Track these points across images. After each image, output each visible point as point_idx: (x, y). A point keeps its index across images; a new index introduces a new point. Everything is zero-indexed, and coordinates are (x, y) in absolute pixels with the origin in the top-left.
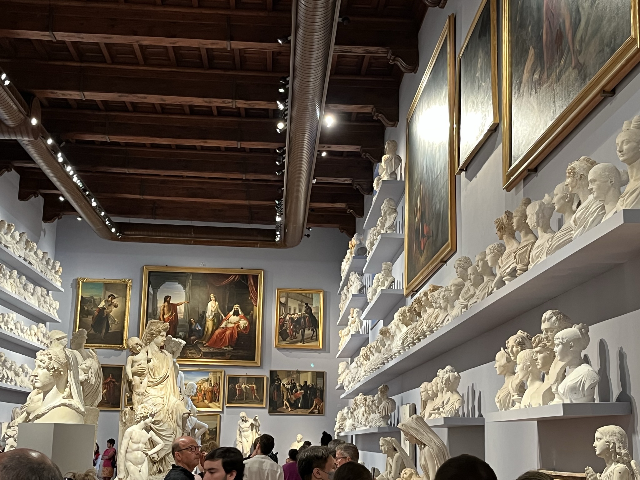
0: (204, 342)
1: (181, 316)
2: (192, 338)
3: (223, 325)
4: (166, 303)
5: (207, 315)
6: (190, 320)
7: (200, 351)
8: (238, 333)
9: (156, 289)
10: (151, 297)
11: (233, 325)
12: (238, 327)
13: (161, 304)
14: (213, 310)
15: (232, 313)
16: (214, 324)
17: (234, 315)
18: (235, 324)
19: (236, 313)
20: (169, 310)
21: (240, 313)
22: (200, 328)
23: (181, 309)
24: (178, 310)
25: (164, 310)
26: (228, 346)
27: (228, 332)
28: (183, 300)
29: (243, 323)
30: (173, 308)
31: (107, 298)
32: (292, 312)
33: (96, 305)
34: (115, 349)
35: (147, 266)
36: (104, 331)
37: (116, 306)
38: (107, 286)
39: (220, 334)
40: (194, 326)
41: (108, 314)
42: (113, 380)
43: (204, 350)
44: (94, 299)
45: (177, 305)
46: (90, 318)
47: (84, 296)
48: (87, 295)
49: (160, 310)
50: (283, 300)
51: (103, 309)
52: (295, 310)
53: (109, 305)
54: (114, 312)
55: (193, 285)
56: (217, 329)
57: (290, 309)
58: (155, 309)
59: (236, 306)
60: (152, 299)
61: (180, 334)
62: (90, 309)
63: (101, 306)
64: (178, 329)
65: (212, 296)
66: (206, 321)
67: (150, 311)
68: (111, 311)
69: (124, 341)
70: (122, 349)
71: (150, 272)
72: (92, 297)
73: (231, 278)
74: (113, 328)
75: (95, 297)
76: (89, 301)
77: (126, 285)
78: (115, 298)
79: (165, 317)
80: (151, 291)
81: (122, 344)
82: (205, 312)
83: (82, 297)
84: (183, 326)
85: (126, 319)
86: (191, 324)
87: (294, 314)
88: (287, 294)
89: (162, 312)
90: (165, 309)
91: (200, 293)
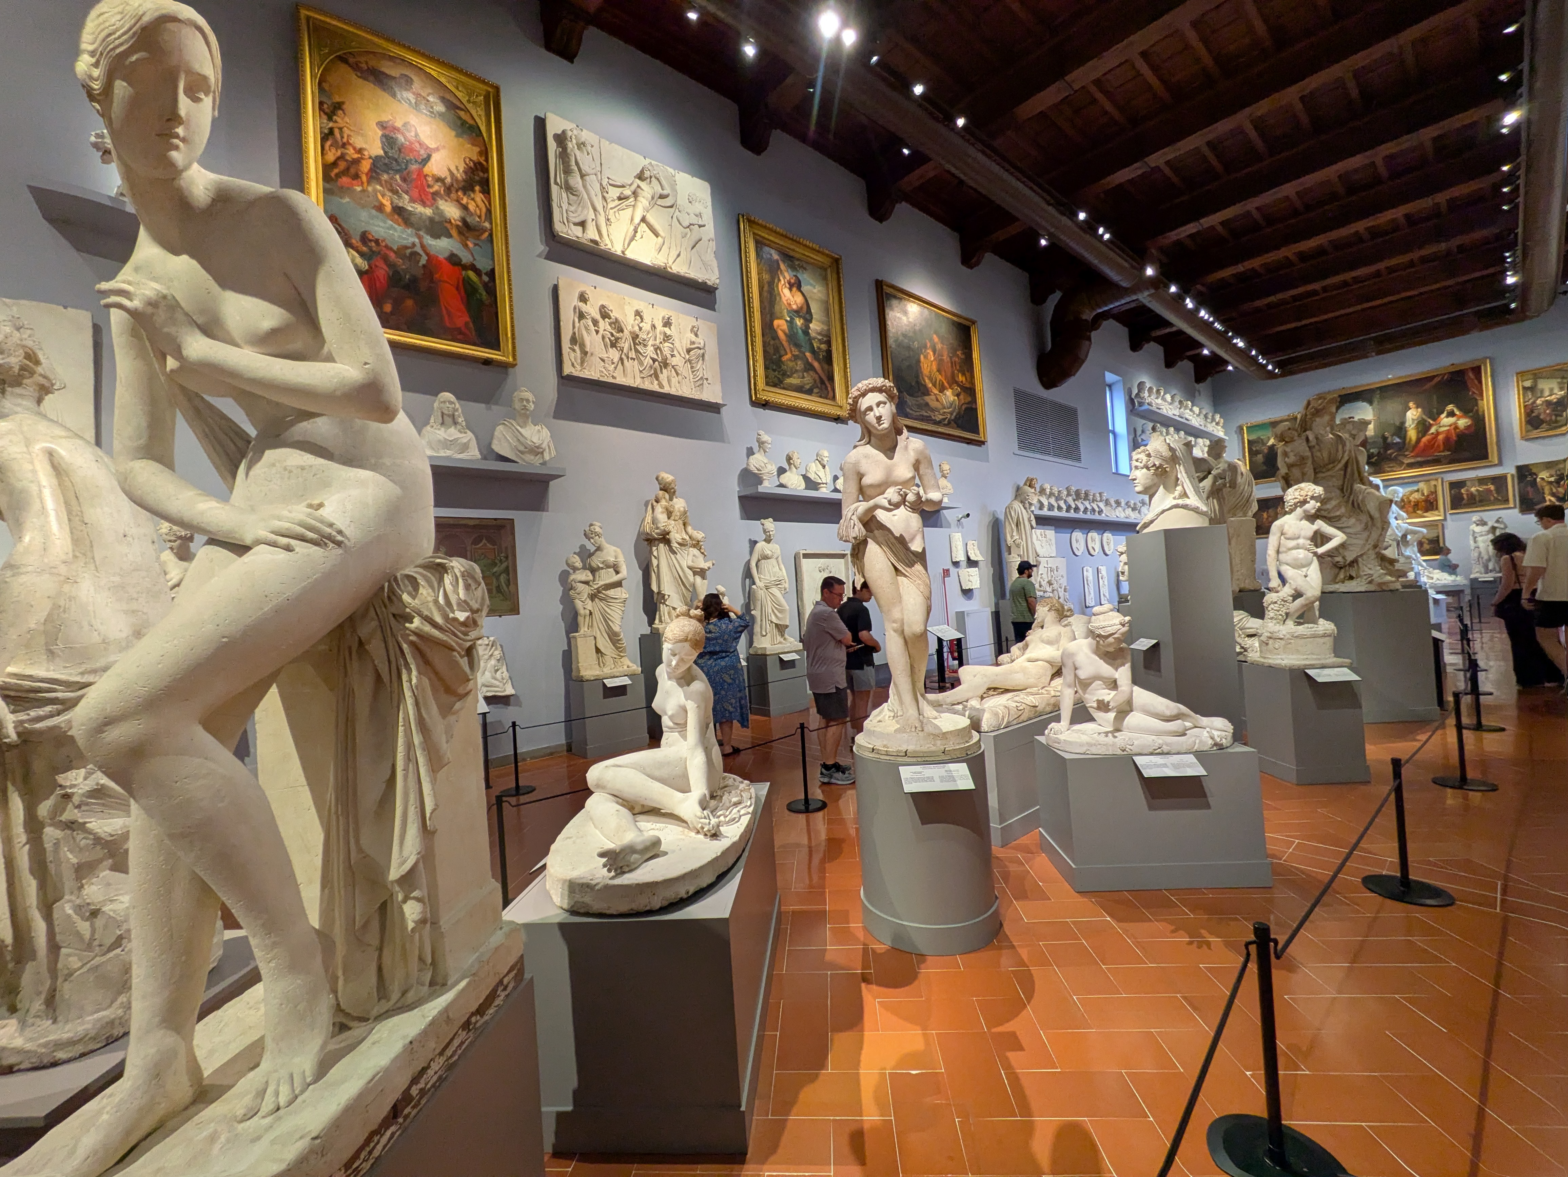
0: (1407, 453)
2: (1389, 452)
3: (1433, 430)
5: (1407, 425)
6: (1384, 436)
7: (1403, 463)
8: (1456, 435)
11: (1446, 428)
12: (1456, 428)
14: (1416, 418)
15: (1444, 415)
16: (1418, 432)
17: (1447, 416)
18: (1450, 426)
19: (1451, 414)
21: (1457, 413)
22: (1398, 440)
24: (1367, 428)
26: (1443, 451)
27: (1441, 437)
28: (1372, 417)
29: (1463, 423)
32: (1547, 393)
39: (1429, 441)
40: (1389, 440)
43: (1406, 461)
47: (1251, 439)
52: (1551, 390)
55: (1382, 398)
56: (1424, 436)
57: (1542, 391)
59: (1450, 407)
62: (1258, 448)
63: (1269, 444)
65: (1411, 404)
66: (1406, 431)
73: (1437, 380)
76: (1257, 442)
82: (1403, 423)
84: (1374, 442)
86: (1385, 438)
87: (1550, 395)
91: (1392, 406)
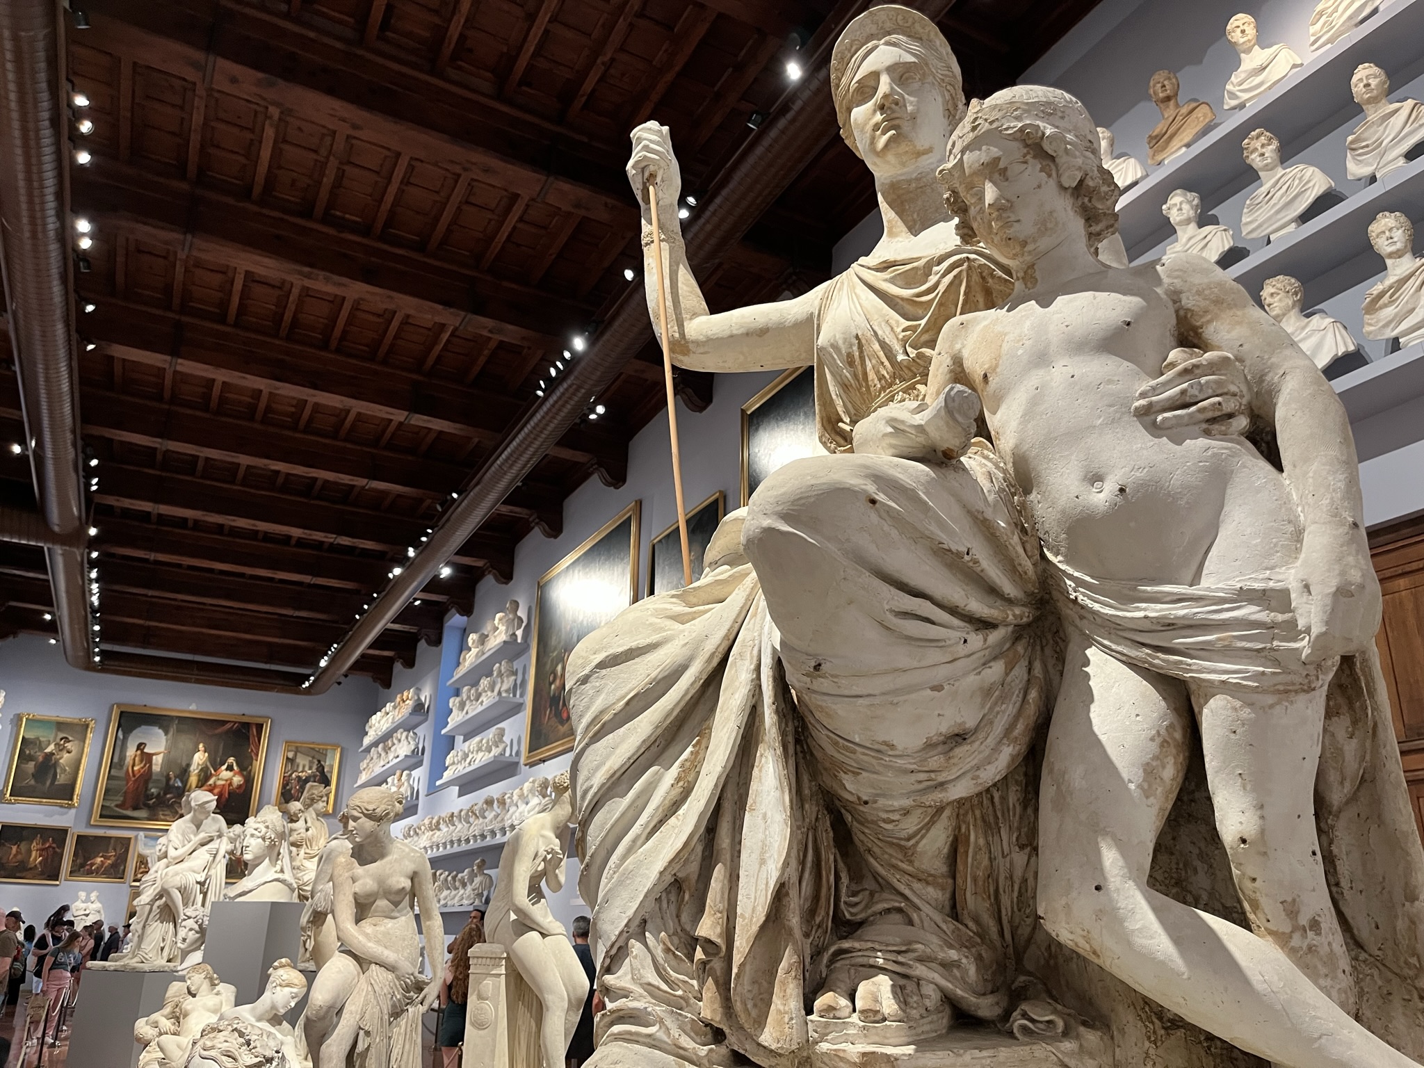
1: (156, 768)
2: (168, 796)
3: (211, 782)
4: (139, 752)
5: (192, 769)
6: (168, 775)
8: (229, 793)
9: (127, 733)
10: (119, 743)
11: (223, 782)
12: (230, 784)
13: (131, 751)
14: (201, 762)
15: (224, 767)
16: (199, 781)
17: (227, 769)
18: (226, 780)
19: (230, 768)
20: (141, 761)
21: (235, 768)
22: (180, 784)
23: (158, 761)
24: (154, 761)
25: (134, 759)
28: (162, 749)
29: (238, 780)
30: (147, 758)
31: (58, 740)
32: (300, 769)
33: (41, 749)
34: (62, 807)
35: (119, 705)
36: (48, 783)
37: (69, 752)
38: (60, 726)
40: (172, 782)
41: (57, 761)
42: (54, 845)
44: (40, 742)
45: (153, 754)
46: (31, 765)
47: (26, 737)
48: (30, 736)
49: (129, 760)
50: (291, 755)
51: (52, 754)
52: (304, 767)
53: (61, 750)
54: (65, 759)
55: (179, 731)
56: (202, 786)
57: (298, 766)
58: (122, 758)
59: (231, 760)
60: (120, 746)
61: (153, 790)
62: (32, 753)
63: (48, 750)
64: (150, 785)
65: (201, 746)
66: (189, 776)
67: (116, 760)
68: (61, 758)
69: (75, 797)
70: (71, 807)
71: (122, 712)
72: (38, 738)
73: (228, 726)
74: (62, 779)
75: (42, 739)
76: (32, 743)
77: (87, 726)
78: (69, 741)
79: (136, 768)
80: (120, 735)
81: (71, 799)
82: (189, 765)
83: (23, 738)
84: (158, 780)
85: (81, 768)
86: (168, 778)
88: (297, 747)
89: (131, 763)
90: (137, 759)
91: (185, 742)
